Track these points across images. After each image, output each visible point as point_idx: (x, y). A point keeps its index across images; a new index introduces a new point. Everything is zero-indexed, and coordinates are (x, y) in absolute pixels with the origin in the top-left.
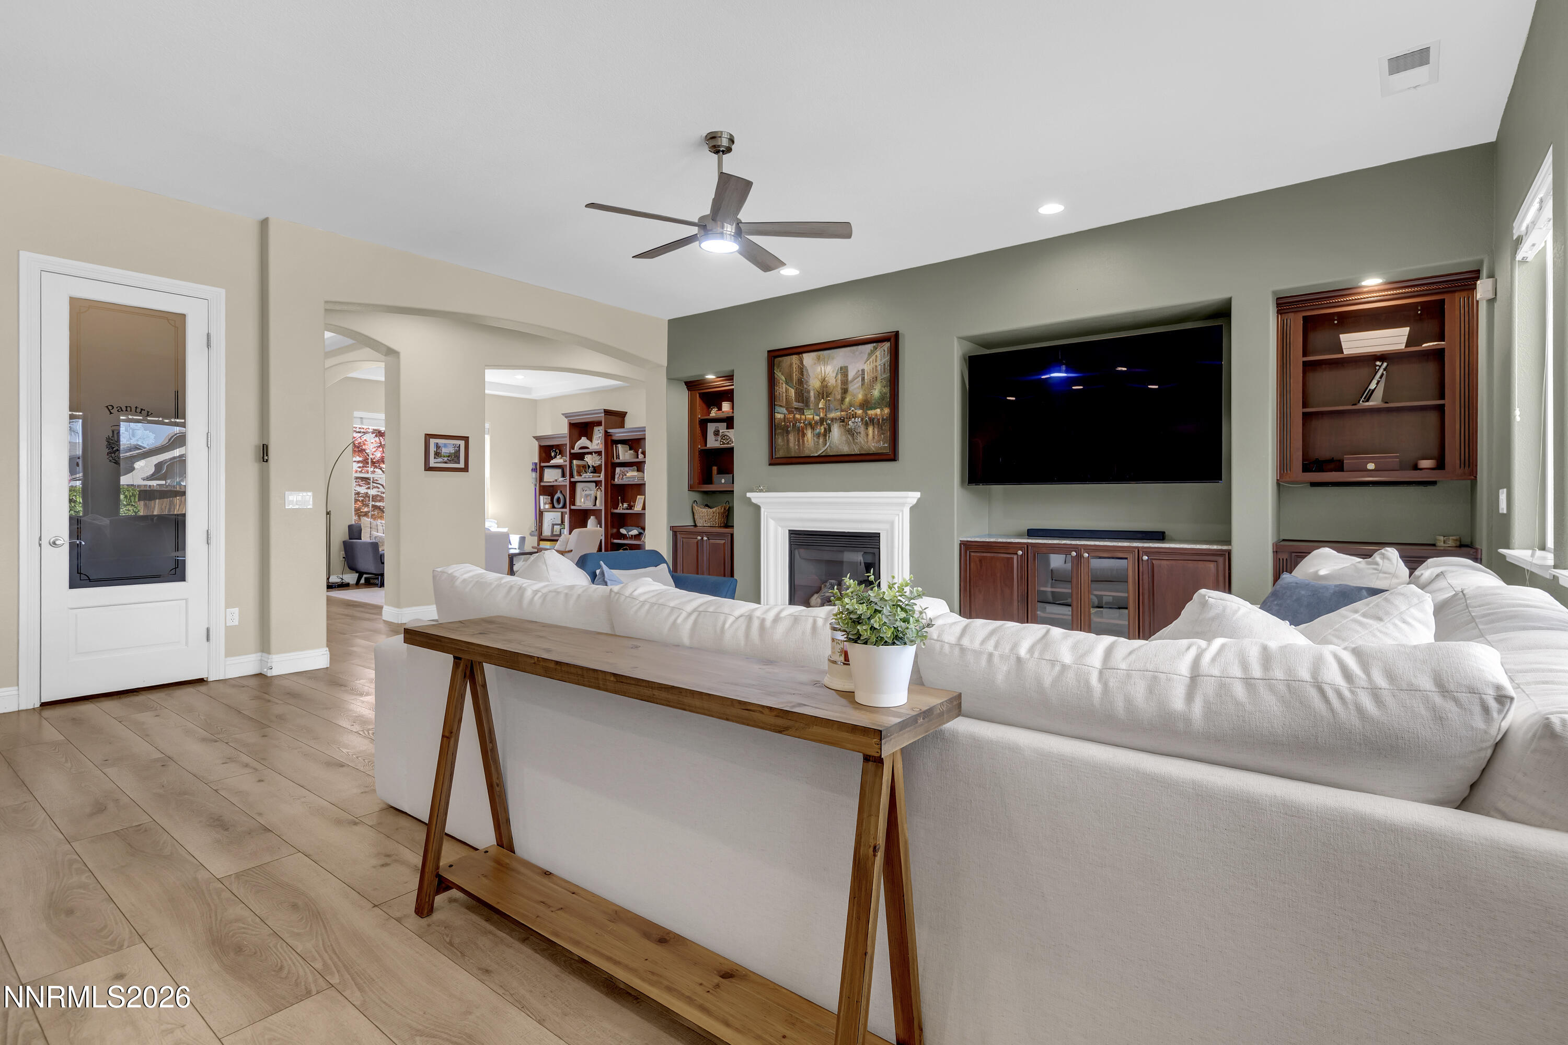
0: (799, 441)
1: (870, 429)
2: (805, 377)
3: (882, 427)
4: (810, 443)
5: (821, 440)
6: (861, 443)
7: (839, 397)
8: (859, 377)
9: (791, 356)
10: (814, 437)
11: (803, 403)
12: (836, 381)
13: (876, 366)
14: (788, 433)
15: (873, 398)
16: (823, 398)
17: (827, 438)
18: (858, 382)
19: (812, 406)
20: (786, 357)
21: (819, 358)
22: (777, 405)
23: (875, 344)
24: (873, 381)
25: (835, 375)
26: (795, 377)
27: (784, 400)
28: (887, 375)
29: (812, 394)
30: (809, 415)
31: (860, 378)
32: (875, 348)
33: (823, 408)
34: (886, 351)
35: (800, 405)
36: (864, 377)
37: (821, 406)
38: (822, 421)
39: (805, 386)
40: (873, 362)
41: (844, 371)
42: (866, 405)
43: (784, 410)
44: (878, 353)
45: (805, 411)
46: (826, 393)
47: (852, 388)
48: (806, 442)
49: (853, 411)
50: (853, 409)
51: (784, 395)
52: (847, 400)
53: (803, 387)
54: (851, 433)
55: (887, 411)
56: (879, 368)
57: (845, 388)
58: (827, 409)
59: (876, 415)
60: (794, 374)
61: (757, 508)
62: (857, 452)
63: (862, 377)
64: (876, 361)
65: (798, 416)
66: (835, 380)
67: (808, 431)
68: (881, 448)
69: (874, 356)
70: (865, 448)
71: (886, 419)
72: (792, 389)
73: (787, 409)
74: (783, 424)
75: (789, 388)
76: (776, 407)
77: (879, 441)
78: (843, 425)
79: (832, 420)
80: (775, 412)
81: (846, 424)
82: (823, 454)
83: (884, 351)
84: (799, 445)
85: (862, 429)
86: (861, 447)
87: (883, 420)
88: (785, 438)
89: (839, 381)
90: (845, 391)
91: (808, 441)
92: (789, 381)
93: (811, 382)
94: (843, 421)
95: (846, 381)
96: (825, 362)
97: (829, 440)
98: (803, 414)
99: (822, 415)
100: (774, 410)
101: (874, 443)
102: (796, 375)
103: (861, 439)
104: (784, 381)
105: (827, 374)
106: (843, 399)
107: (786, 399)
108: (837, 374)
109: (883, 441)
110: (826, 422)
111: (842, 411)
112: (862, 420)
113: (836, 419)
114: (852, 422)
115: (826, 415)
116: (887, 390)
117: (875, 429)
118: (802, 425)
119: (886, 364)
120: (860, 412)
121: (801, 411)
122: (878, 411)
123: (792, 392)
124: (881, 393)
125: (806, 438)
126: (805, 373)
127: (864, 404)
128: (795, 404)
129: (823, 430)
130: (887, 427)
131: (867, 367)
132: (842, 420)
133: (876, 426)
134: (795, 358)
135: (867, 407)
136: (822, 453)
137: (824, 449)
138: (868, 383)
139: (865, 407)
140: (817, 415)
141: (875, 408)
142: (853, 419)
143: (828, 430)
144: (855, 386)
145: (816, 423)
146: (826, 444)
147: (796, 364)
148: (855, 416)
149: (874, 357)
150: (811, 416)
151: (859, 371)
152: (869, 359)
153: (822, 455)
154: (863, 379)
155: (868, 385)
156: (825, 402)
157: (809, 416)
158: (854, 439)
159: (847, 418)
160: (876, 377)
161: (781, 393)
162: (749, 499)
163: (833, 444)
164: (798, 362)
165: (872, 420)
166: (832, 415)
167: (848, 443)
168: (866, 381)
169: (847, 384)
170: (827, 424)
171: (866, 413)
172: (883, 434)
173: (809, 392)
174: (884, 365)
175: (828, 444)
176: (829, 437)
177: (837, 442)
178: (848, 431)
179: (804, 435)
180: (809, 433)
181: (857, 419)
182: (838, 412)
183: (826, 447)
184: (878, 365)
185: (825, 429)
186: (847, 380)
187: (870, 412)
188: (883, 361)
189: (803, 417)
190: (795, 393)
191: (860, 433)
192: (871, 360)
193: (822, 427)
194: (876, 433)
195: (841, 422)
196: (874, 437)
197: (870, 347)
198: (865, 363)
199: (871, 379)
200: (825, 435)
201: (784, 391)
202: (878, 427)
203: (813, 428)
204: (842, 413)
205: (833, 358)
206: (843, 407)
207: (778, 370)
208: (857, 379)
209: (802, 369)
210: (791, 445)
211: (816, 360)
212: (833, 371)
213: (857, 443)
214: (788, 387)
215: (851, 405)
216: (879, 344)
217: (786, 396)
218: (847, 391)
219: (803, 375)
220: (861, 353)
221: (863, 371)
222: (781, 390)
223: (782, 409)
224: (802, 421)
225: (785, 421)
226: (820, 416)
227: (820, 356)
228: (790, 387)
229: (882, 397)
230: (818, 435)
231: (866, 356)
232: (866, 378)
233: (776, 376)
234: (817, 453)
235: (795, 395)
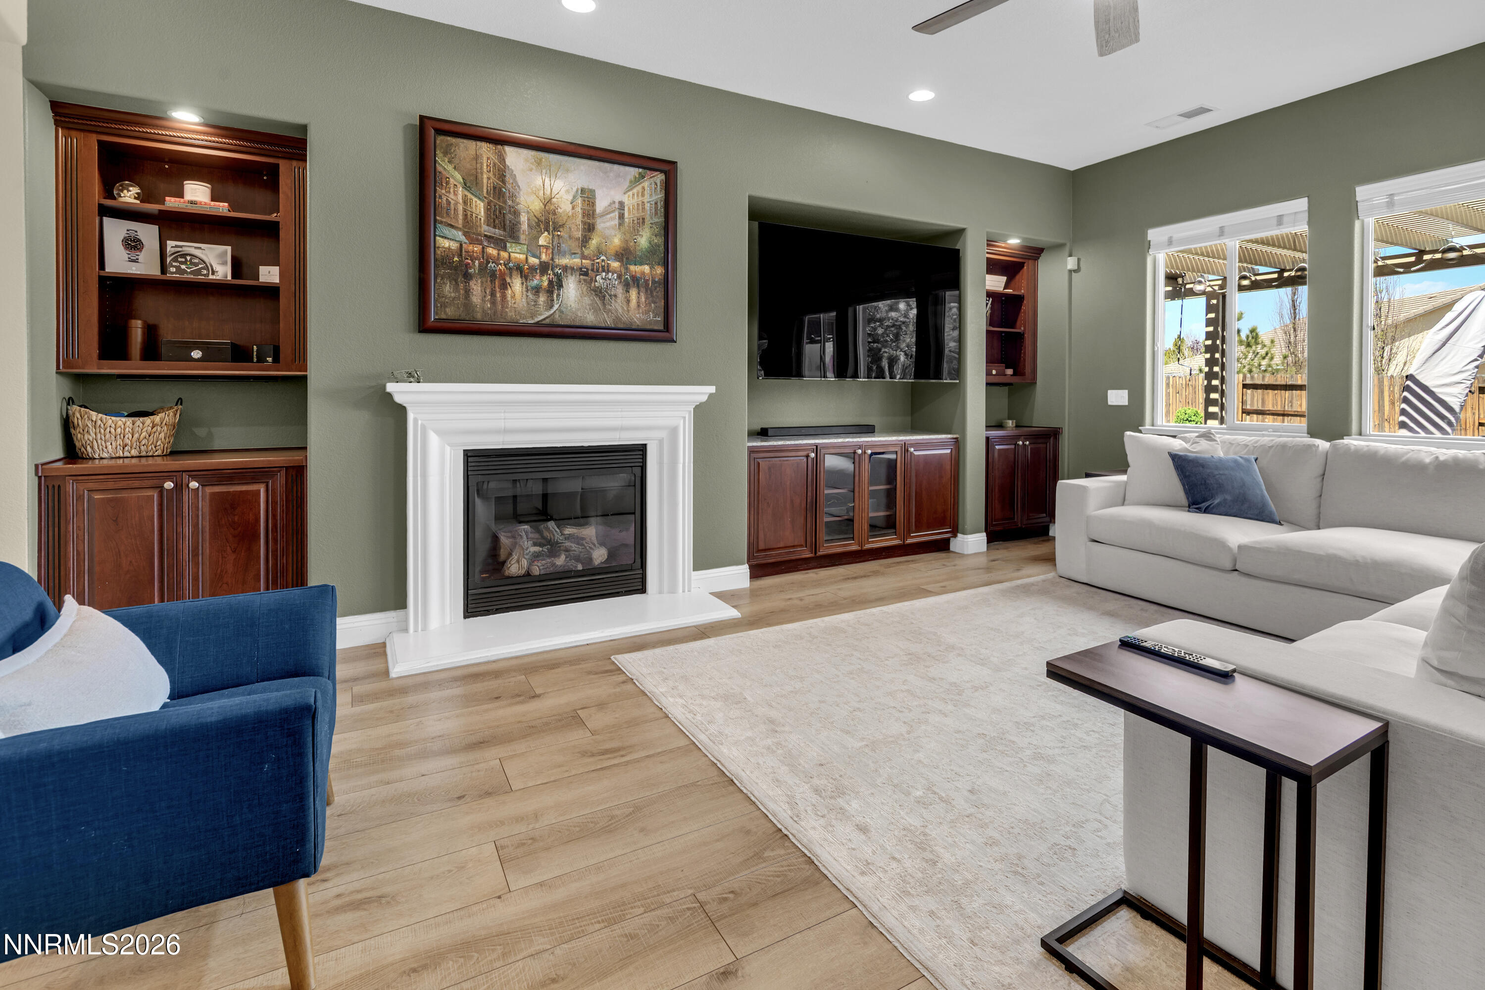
0: (493, 294)
1: (633, 293)
2: (509, 186)
3: (652, 292)
4: (517, 301)
5: (542, 299)
6: (617, 311)
7: (579, 234)
8: (613, 211)
9: (479, 143)
10: (527, 291)
11: (505, 230)
12: (573, 208)
13: (643, 202)
14: (467, 277)
15: (638, 248)
16: (547, 230)
17: (555, 296)
18: (612, 219)
19: (523, 238)
20: (465, 141)
21: (539, 163)
22: (441, 222)
23: (641, 170)
24: (638, 223)
25: (570, 198)
26: (487, 179)
27: (461, 217)
28: (660, 219)
29: (524, 218)
30: (517, 253)
31: (617, 213)
32: (642, 177)
33: (547, 247)
34: (659, 184)
35: (497, 232)
36: (623, 214)
37: (542, 241)
38: (544, 268)
39: (510, 203)
40: (638, 195)
41: (588, 196)
42: (625, 255)
43: (460, 236)
44: (646, 184)
45: (508, 245)
46: (553, 223)
47: (602, 225)
48: (509, 299)
49: (603, 260)
50: (603, 258)
51: (460, 208)
52: (594, 242)
53: (505, 202)
54: (600, 293)
55: (659, 270)
56: (647, 206)
57: (589, 224)
58: (556, 249)
59: (643, 273)
60: (485, 176)
61: (401, 411)
62: (609, 322)
63: (620, 213)
64: (643, 195)
65: (493, 251)
66: (570, 206)
67: (514, 281)
68: (650, 322)
69: (640, 186)
70: (624, 319)
71: (659, 282)
72: (479, 202)
73: (465, 234)
74: (456, 259)
75: (473, 197)
76: (438, 225)
77: (647, 312)
78: (584, 280)
79: (565, 268)
80: (435, 236)
81: (591, 280)
82: (547, 321)
83: (656, 184)
84: (493, 303)
85: (620, 291)
86: (617, 317)
87: (654, 282)
88: (461, 286)
89: (579, 209)
90: (590, 228)
91: (513, 297)
92: (471, 183)
93: (522, 199)
94: (586, 274)
95: (591, 212)
96: (553, 173)
97: (558, 300)
98: (505, 249)
99: (544, 257)
100: (435, 231)
101: (639, 313)
102: (489, 178)
103: (618, 305)
104: (460, 183)
105: (555, 192)
106: (585, 241)
107: (466, 216)
108: (574, 197)
109: (653, 313)
110: (552, 270)
111: (583, 257)
112: (619, 277)
113: (572, 269)
114: (602, 278)
115: (552, 259)
116: (659, 241)
117: (642, 294)
118: (502, 268)
119: (659, 204)
120: (615, 265)
121: (501, 244)
122: (646, 269)
123: (479, 208)
124: (650, 243)
125: (510, 292)
126: (508, 178)
127: (622, 254)
128: (485, 229)
129: (546, 284)
130: (660, 293)
131: (630, 200)
132: (583, 272)
133: (642, 289)
134: (486, 150)
135: (627, 259)
136: (544, 319)
137: (547, 314)
138: (629, 223)
139: (625, 259)
140: (534, 256)
141: (641, 264)
142: (604, 274)
143: (557, 284)
144: (608, 224)
145: (532, 269)
146: (552, 307)
147: (488, 159)
148: (607, 269)
149: (639, 188)
150: (522, 257)
151: (614, 202)
152: (631, 189)
153: (543, 322)
154: (621, 217)
155: (629, 227)
156: (551, 237)
157: (517, 255)
158: (604, 304)
159: (592, 270)
160: (643, 219)
161: (452, 202)
162: (390, 395)
163: (566, 308)
164: (494, 158)
165: (635, 281)
166: (565, 261)
167: (596, 310)
168: (626, 220)
169: (593, 218)
170: (554, 274)
171: (627, 269)
172: (655, 303)
173: (516, 213)
174: (656, 203)
175: (556, 307)
176: (558, 295)
177: (573, 305)
178: (595, 291)
179: (504, 286)
180: (517, 285)
181: (610, 274)
182: (575, 258)
183: (552, 311)
184: (646, 201)
185: (551, 282)
186: (594, 211)
187: (632, 268)
188: (654, 198)
189: (504, 255)
190: (487, 210)
191: (615, 296)
192: (635, 191)
193: (545, 278)
194: (643, 299)
195: (580, 275)
196: (639, 306)
197: (633, 172)
198: (625, 193)
199: (635, 219)
200: (550, 291)
201: (461, 201)
202: (646, 291)
203: (525, 277)
204: (584, 261)
205: (567, 171)
206: (586, 252)
207: (447, 160)
208: (612, 215)
209: (501, 173)
210: (476, 299)
211: (532, 164)
212: (568, 191)
213: (610, 310)
214: (470, 196)
215: (599, 252)
216: (648, 172)
217: (465, 210)
218: (594, 228)
219: (504, 182)
220: (618, 176)
221: (621, 204)
222: (452, 196)
223: (454, 231)
224: (502, 262)
225: (460, 255)
226: (539, 258)
227: (541, 160)
228: (476, 196)
229: (652, 250)
230: (537, 290)
231: (627, 184)
232: (626, 215)
233: (439, 168)
234: (533, 319)
235: (485, 212)
